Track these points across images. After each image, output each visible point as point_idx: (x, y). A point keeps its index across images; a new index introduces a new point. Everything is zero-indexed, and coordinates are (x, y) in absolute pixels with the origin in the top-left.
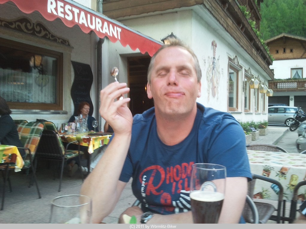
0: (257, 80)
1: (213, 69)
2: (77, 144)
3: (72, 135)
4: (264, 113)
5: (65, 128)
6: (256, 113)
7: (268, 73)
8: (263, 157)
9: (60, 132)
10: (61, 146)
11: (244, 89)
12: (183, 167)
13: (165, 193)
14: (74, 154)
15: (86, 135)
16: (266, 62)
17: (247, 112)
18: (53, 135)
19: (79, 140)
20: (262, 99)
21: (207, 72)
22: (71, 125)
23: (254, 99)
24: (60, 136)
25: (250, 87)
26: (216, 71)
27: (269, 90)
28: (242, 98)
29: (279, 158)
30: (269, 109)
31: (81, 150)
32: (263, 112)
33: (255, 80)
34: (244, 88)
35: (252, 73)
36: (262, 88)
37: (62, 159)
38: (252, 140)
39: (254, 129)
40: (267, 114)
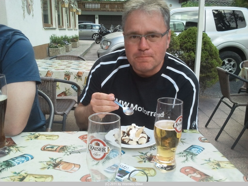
0: (67, 0)
4: (75, 29)
6: (69, 29)
23: (66, 17)
25: (62, 7)
27: (78, 9)
28: (55, 16)
30: (79, 25)
34: (57, 6)
36: (72, 7)
38: (66, 52)
39: (67, 42)
40: (78, 30)
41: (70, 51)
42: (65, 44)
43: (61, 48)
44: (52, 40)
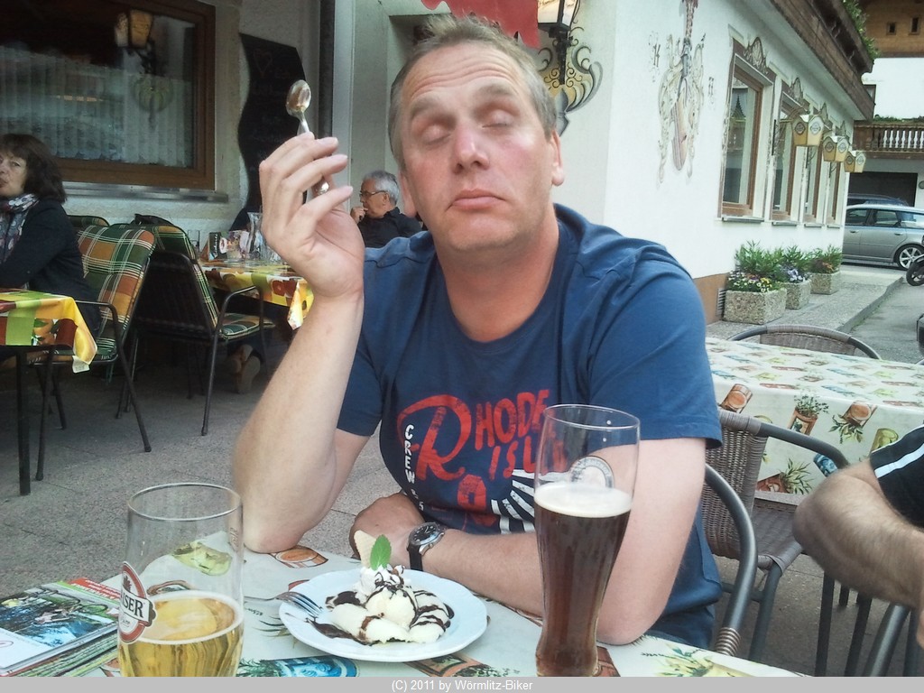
0: (817, 120)
1: (682, 78)
2: (255, 297)
3: (242, 270)
4: (831, 225)
5: (221, 247)
6: (808, 224)
7: (855, 97)
8: (801, 370)
9: (206, 259)
10: (208, 300)
11: (777, 145)
12: (521, 403)
13: (468, 476)
14: (246, 327)
15: (282, 271)
16: (854, 60)
17: (782, 218)
18: (183, 268)
19: (261, 285)
20: (829, 180)
21: (663, 86)
22: (239, 237)
23: (805, 179)
24: (204, 269)
25: (796, 143)
26: (690, 84)
27: (854, 153)
28: (767, 175)
29: (849, 375)
30: (848, 211)
31: (269, 317)
32: (828, 221)
33: (810, 118)
34: (776, 142)
35: (804, 97)
36: (833, 146)
37: (210, 341)
38: (789, 307)
39: (795, 273)
40: (842, 230)
41: (801, 304)
42: (788, 277)
43: (770, 293)
44: (741, 261)
